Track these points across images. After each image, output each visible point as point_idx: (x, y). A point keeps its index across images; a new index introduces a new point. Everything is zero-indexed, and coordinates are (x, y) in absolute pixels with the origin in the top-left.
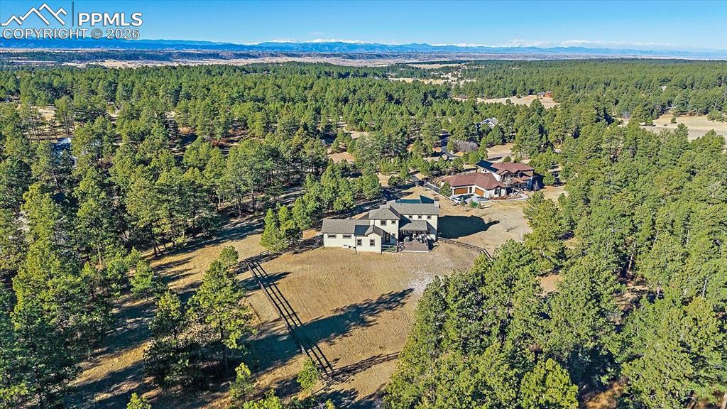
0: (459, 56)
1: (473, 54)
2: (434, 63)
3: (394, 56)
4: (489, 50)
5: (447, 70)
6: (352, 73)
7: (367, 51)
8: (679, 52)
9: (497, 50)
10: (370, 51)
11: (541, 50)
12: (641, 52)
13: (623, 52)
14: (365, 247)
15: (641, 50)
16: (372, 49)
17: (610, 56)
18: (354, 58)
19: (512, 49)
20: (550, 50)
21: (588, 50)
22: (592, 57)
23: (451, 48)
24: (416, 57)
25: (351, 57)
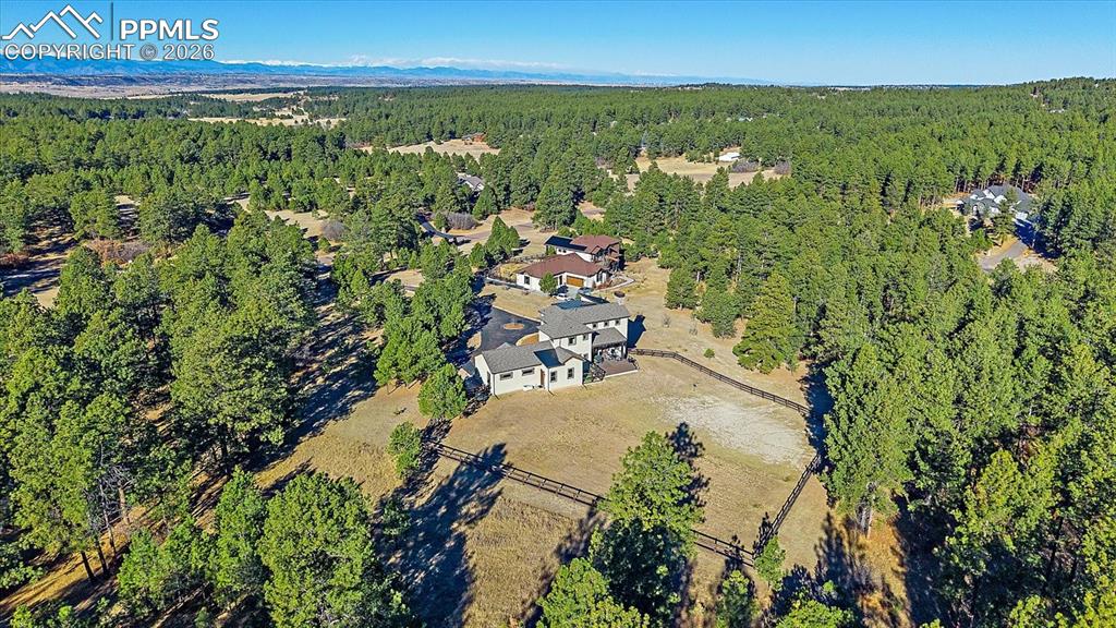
0: (275, 81)
1: (298, 78)
2: (241, 92)
3: (158, 80)
4: (319, 71)
5: (280, 103)
6: (114, 111)
7: (97, 72)
8: (569, 75)
9: (333, 72)
10: (106, 71)
11: (397, 71)
12: (528, 75)
13: (506, 75)
14: (563, 382)
15: (529, 72)
16: (108, 67)
17: (492, 81)
18: (77, 84)
19: (355, 69)
20: (411, 72)
21: (460, 73)
22: (471, 83)
23: (257, 67)
24: (200, 82)
25: (72, 82)
